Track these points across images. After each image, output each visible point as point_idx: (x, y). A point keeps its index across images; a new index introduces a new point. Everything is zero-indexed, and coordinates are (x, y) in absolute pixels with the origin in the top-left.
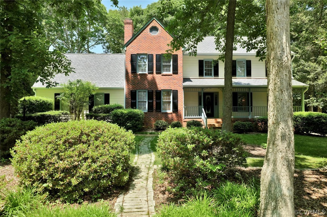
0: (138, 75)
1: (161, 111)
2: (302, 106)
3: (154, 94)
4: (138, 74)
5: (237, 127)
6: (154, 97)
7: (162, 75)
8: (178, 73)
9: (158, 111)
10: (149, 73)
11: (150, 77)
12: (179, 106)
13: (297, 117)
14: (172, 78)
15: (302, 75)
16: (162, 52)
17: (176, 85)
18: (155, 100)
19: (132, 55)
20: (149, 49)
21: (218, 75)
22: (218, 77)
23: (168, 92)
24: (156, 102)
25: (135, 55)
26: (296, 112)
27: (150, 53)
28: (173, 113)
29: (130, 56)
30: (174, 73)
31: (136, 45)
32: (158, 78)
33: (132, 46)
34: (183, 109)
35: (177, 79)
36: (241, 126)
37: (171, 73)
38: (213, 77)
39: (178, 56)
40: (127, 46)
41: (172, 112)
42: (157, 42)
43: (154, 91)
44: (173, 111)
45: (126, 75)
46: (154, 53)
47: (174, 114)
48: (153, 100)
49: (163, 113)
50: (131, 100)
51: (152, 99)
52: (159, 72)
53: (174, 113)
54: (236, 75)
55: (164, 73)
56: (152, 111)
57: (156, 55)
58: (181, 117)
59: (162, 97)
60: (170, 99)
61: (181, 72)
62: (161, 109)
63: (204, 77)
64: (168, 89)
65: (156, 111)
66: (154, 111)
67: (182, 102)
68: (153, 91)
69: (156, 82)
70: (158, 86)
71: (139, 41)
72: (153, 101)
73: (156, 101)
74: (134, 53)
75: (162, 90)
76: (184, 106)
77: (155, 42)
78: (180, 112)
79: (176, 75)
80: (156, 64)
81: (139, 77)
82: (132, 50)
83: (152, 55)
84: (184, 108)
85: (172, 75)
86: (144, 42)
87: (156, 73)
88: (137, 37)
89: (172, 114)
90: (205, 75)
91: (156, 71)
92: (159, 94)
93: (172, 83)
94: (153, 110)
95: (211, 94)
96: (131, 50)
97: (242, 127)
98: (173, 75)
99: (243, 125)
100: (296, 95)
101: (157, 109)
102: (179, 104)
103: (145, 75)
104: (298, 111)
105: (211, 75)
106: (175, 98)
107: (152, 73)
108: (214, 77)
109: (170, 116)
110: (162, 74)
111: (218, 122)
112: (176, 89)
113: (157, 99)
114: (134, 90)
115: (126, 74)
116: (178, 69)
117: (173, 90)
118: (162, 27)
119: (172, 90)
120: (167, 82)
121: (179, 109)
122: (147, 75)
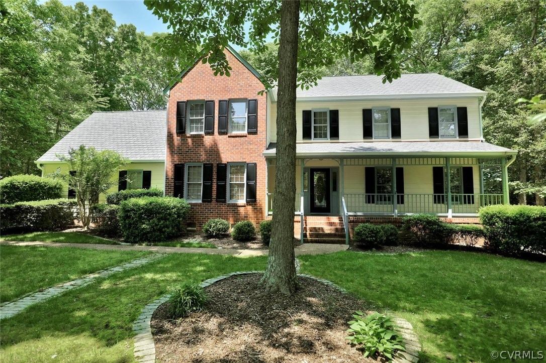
0: (189, 137)
1: (225, 200)
2: (504, 193)
3: (215, 169)
4: (188, 135)
5: (361, 236)
6: (215, 176)
7: (229, 137)
8: (258, 132)
9: (220, 202)
10: (207, 134)
11: (208, 140)
12: (258, 193)
13: (492, 216)
14: (246, 141)
15: (503, 138)
16: (231, 95)
17: (254, 154)
18: (215, 181)
19: (178, 103)
20: (207, 91)
21: (338, 137)
22: (338, 139)
23: (239, 167)
24: (217, 185)
25: (184, 102)
26: (492, 206)
27: (210, 99)
28: (247, 205)
29: (176, 105)
30: (249, 133)
31: (186, 86)
32: (222, 141)
33: (180, 89)
34: (265, 197)
35: (255, 143)
36: (369, 234)
37: (245, 132)
38: (329, 140)
39: (258, 102)
40: (171, 89)
41: (245, 203)
42: (222, 79)
43: (215, 165)
44: (247, 202)
45: (168, 138)
46: (216, 98)
47: (249, 208)
48: (212, 181)
49: (229, 205)
50: (175, 181)
51: (211, 179)
52: (223, 131)
53: (249, 205)
54: (372, 136)
55: (235, 133)
56: (211, 202)
57: (220, 101)
58: (262, 213)
59: (229, 176)
60: (242, 179)
61: (263, 131)
62: (225, 199)
63: (312, 141)
64: (239, 161)
65: (217, 201)
66: (214, 200)
67: (265, 185)
68: (212, 164)
69: (218, 149)
70: (222, 156)
71: (192, 79)
72: (212, 183)
73: (217, 183)
74: (182, 100)
75: (228, 162)
76: (267, 192)
77: (218, 80)
78: (259, 203)
79: (254, 136)
80: (219, 117)
81: (190, 140)
82: (180, 94)
83: (213, 101)
84: (267, 196)
85: (246, 136)
86: (200, 80)
87: (219, 133)
88: (188, 72)
89: (245, 206)
90: (315, 137)
91: (219, 129)
92: (222, 170)
93: (247, 150)
94: (211, 199)
95: (326, 171)
96: (178, 94)
97: (370, 237)
98: (248, 135)
99: (373, 233)
100: (493, 173)
101: (218, 197)
102: (258, 189)
103: (200, 136)
104: (495, 204)
105: (326, 137)
106: (252, 177)
107: (212, 134)
108: (331, 140)
109: (242, 210)
110: (229, 135)
111: (331, 224)
112: (254, 162)
113: (218, 179)
114: (181, 164)
115: (168, 136)
116: (258, 125)
117: (248, 164)
118: (231, 53)
119: (246, 162)
120: (237, 149)
121: (258, 197)
122: (203, 137)
